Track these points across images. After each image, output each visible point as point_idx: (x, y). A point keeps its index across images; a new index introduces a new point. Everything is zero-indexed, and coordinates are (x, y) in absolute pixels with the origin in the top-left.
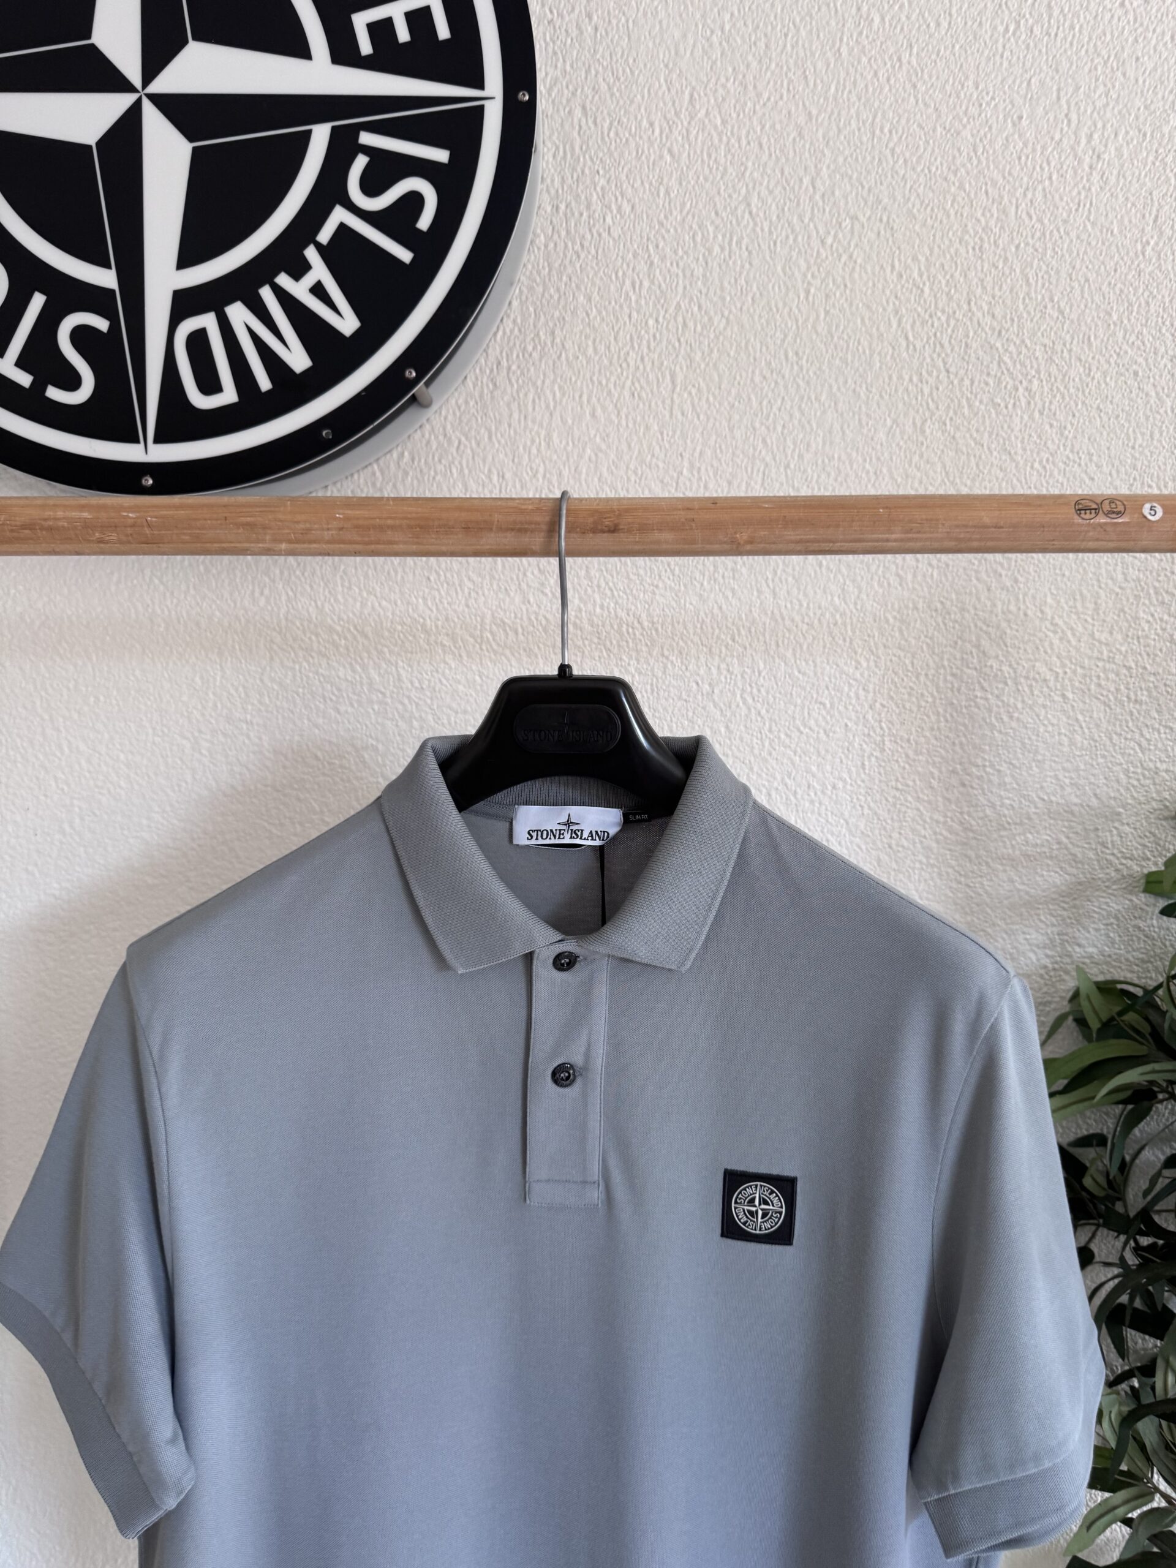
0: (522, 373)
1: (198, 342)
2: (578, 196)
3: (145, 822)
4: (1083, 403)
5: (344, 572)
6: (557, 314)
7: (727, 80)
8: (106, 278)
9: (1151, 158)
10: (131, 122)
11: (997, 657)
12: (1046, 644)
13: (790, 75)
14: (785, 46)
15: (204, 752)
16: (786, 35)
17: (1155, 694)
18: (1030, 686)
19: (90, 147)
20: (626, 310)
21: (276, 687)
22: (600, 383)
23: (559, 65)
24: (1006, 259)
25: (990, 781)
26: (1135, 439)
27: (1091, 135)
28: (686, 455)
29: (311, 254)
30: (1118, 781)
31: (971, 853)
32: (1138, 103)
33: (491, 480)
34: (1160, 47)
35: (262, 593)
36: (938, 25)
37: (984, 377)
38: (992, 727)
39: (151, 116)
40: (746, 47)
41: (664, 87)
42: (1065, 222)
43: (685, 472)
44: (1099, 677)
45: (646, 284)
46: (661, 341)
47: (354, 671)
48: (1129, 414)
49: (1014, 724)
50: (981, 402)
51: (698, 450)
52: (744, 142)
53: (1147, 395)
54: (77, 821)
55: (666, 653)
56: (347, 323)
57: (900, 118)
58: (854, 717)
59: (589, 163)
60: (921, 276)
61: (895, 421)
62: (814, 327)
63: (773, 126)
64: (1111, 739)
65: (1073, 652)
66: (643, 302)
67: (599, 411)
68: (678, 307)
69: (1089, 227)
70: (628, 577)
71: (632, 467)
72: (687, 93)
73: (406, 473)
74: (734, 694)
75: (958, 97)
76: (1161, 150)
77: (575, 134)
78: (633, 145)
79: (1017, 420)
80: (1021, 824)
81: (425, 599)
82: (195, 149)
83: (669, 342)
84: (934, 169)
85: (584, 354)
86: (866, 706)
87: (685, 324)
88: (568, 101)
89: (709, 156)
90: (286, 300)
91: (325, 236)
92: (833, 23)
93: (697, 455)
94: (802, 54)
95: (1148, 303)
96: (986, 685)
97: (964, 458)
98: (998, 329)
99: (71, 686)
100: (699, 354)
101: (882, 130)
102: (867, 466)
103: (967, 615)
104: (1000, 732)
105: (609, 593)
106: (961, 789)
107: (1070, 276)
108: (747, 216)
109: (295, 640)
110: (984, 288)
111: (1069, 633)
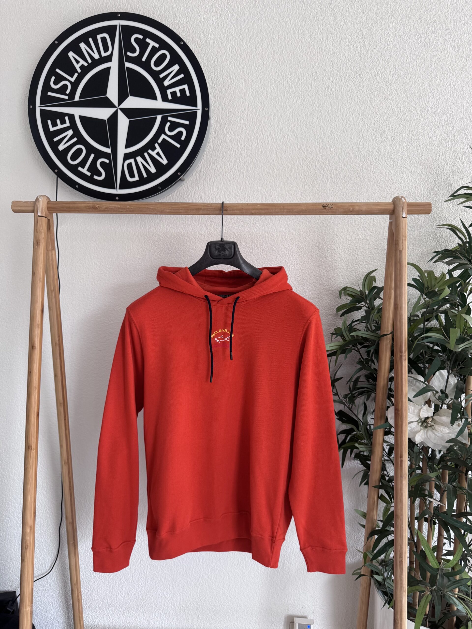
0: (207, 173)
1: (130, 165)
2: (221, 130)
3: (113, 282)
4: (345, 180)
5: (163, 221)
6: (215, 158)
7: (257, 102)
8: (108, 150)
9: (361, 120)
10: (115, 115)
11: (323, 244)
12: (335, 241)
13: (272, 100)
14: (271, 94)
15: (128, 265)
16: (271, 91)
17: (362, 253)
18: (331, 251)
19: (105, 120)
20: (232, 158)
21: (145, 249)
22: (225, 175)
23: (216, 98)
24: (325, 145)
25: (321, 275)
26: (358, 189)
27: (346, 115)
28: (246, 193)
29: (156, 145)
30: (353, 275)
31: (316, 292)
32: (358, 107)
33: (199, 199)
34: (363, 93)
35: (142, 226)
36: (309, 88)
37: (320, 174)
38: (321, 261)
39: (120, 113)
40: (262, 94)
41: (242, 103)
42: (340, 136)
43: (246, 197)
44: (348, 249)
45: (237, 151)
46: (240, 165)
47: (164, 246)
48: (356, 183)
49: (327, 261)
50: (319, 180)
51: (249, 192)
52: (261, 117)
53: (361, 178)
54: (96, 282)
55: (241, 242)
56: (164, 161)
57: (299, 110)
58: (287, 258)
59: (223, 121)
60: (304, 149)
61: (298, 185)
62: (278, 162)
63: (268, 113)
64: (351, 264)
65: (342, 243)
66: (236, 156)
67: (225, 182)
68: (245, 157)
69: (346, 137)
70: (232, 223)
71: (233, 196)
72: (247, 105)
73: (178, 197)
74: (258, 252)
75: (313, 106)
76: (364, 118)
77: (220, 114)
78: (234, 117)
79: (328, 185)
80: (329, 285)
81: (182, 228)
82: (130, 121)
83: (242, 165)
84: (307, 123)
85: (222, 168)
86: (291, 256)
87: (246, 161)
88: (218, 107)
89: (253, 120)
90: (150, 156)
91: (160, 141)
92: (283, 88)
93: (249, 193)
94: (275, 95)
95: (361, 156)
96: (320, 251)
97: (315, 194)
98: (323, 162)
99: (95, 248)
100: (250, 168)
101: (295, 114)
102: (291, 196)
103: (315, 233)
104: (323, 262)
105: (227, 227)
106: (314, 277)
107: (341, 149)
108: (262, 134)
109: (150, 238)
110: (320, 152)
111: (341, 238)
